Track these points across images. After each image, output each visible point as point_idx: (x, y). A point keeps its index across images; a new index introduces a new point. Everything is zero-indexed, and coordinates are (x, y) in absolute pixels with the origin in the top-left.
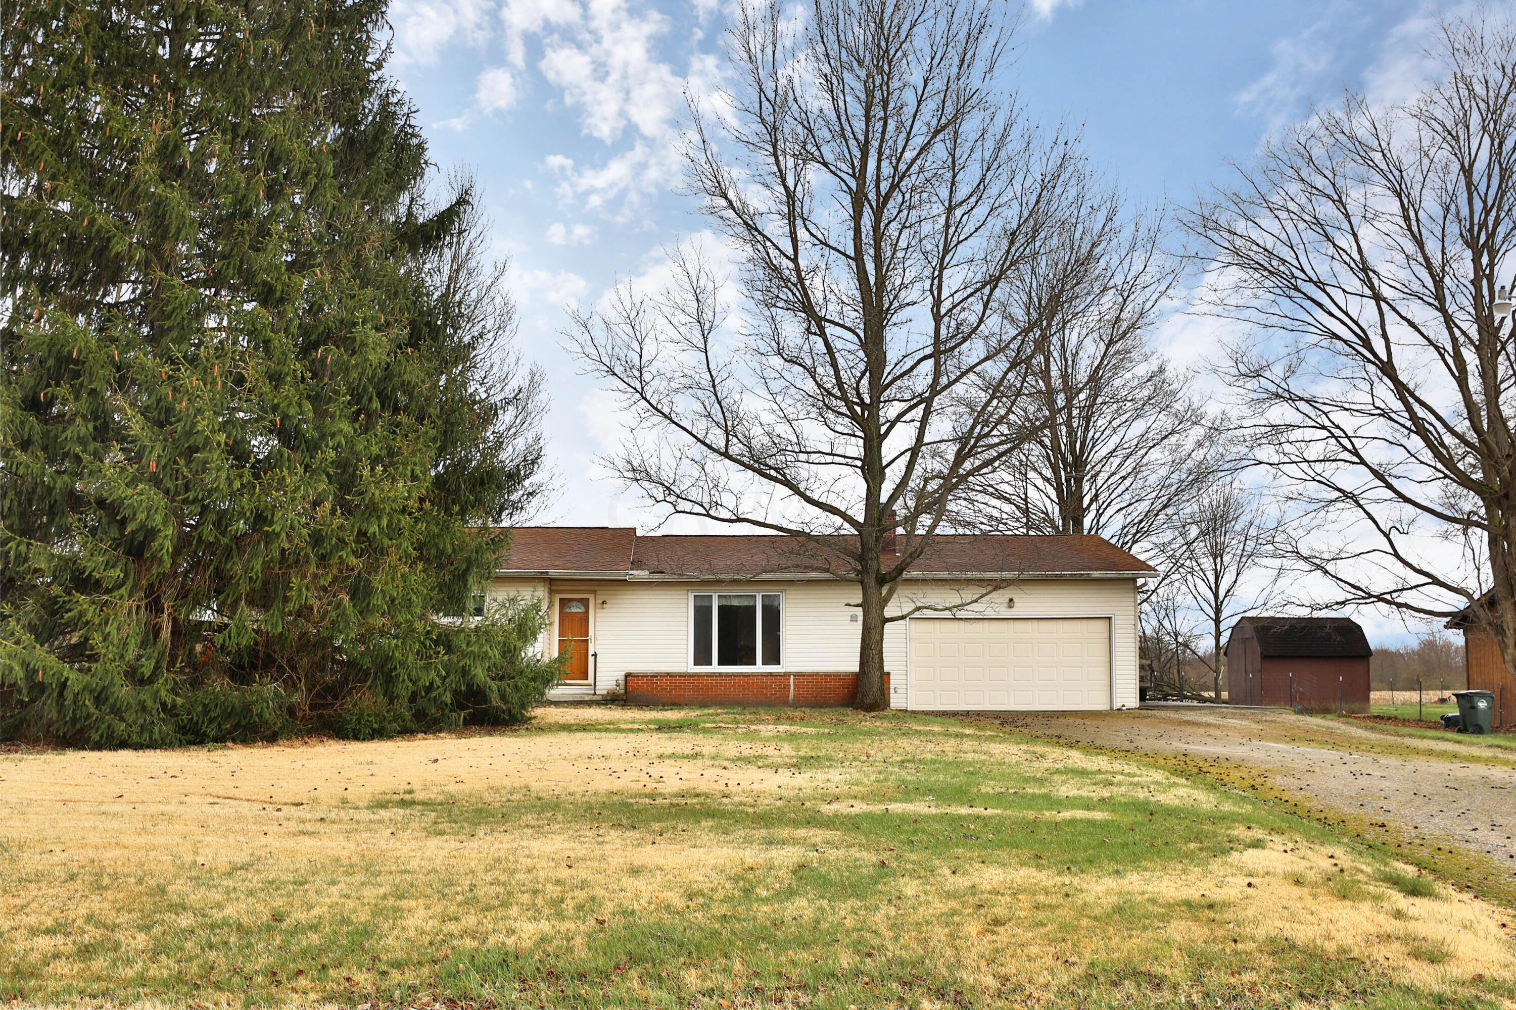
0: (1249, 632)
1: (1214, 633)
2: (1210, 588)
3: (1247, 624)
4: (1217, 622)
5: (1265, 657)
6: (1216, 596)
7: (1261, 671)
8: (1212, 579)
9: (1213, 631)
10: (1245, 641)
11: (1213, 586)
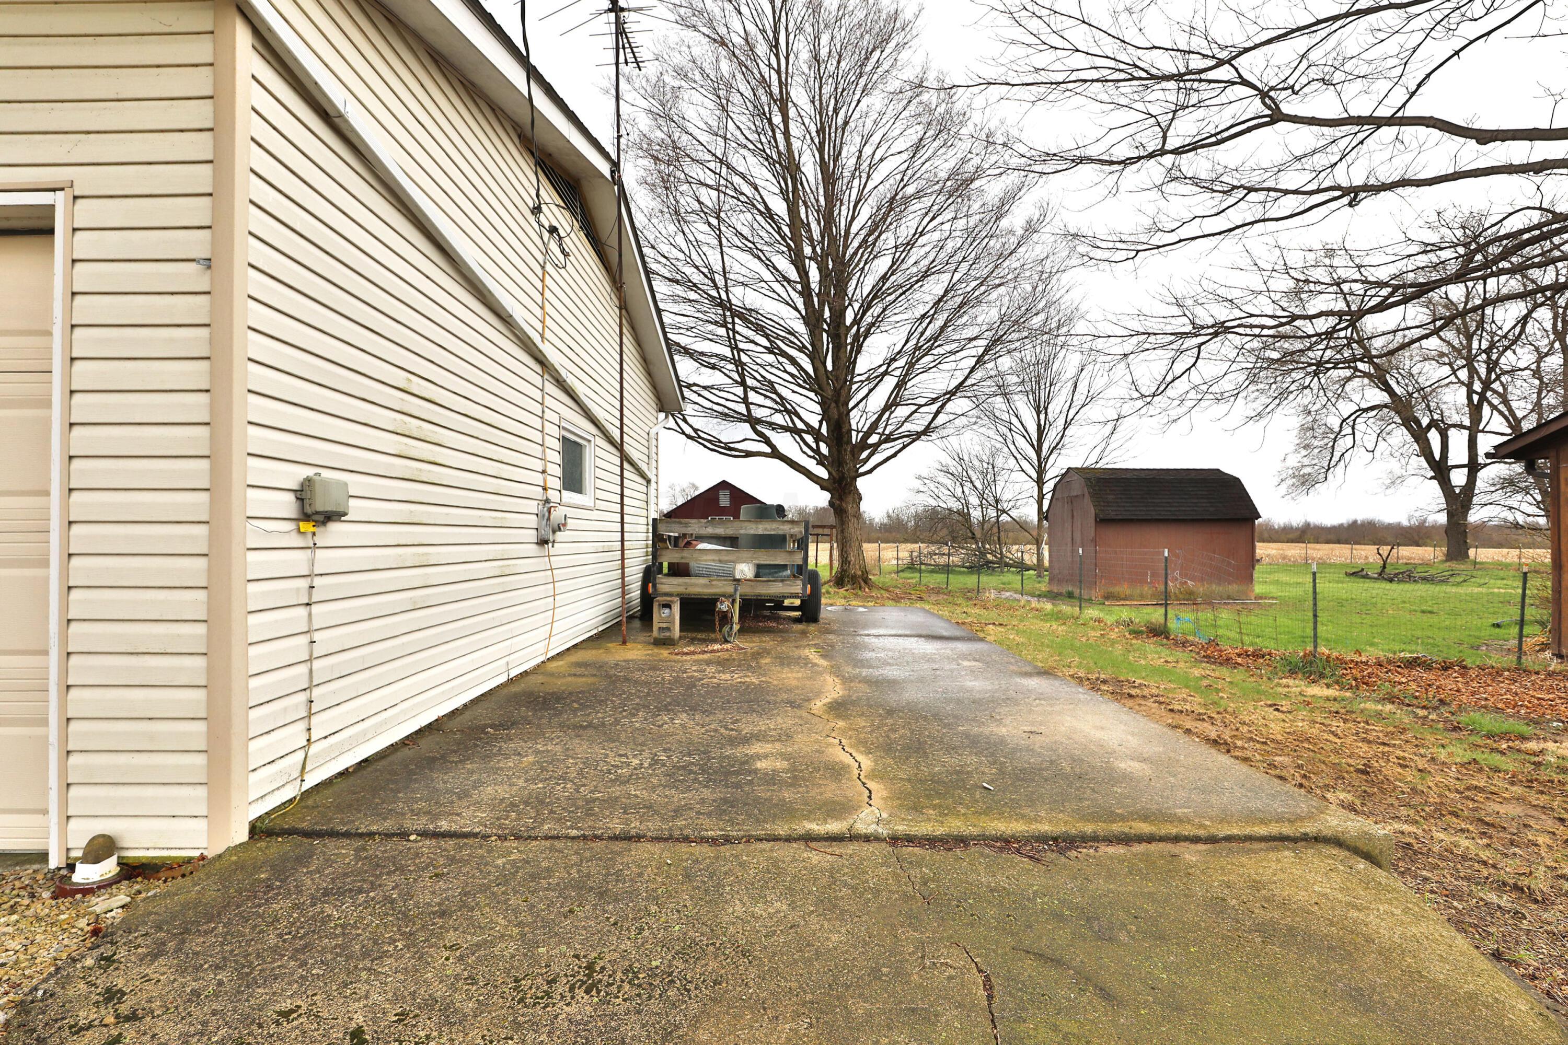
0: (1078, 487)
1: (1036, 496)
2: (1032, 446)
3: (1076, 477)
4: (1040, 482)
5: (1102, 521)
6: (1038, 452)
7: (1095, 542)
8: (1034, 436)
9: (1036, 495)
10: (1072, 500)
11: (1035, 443)
